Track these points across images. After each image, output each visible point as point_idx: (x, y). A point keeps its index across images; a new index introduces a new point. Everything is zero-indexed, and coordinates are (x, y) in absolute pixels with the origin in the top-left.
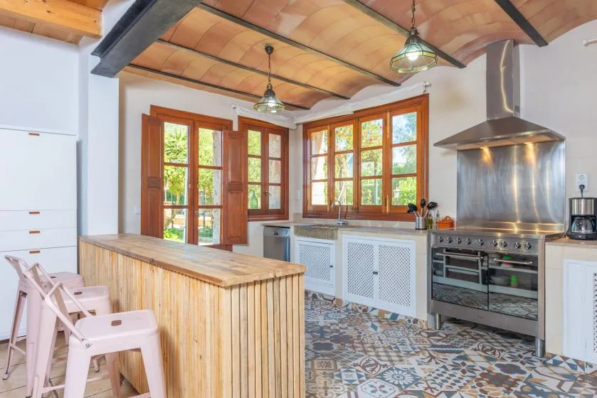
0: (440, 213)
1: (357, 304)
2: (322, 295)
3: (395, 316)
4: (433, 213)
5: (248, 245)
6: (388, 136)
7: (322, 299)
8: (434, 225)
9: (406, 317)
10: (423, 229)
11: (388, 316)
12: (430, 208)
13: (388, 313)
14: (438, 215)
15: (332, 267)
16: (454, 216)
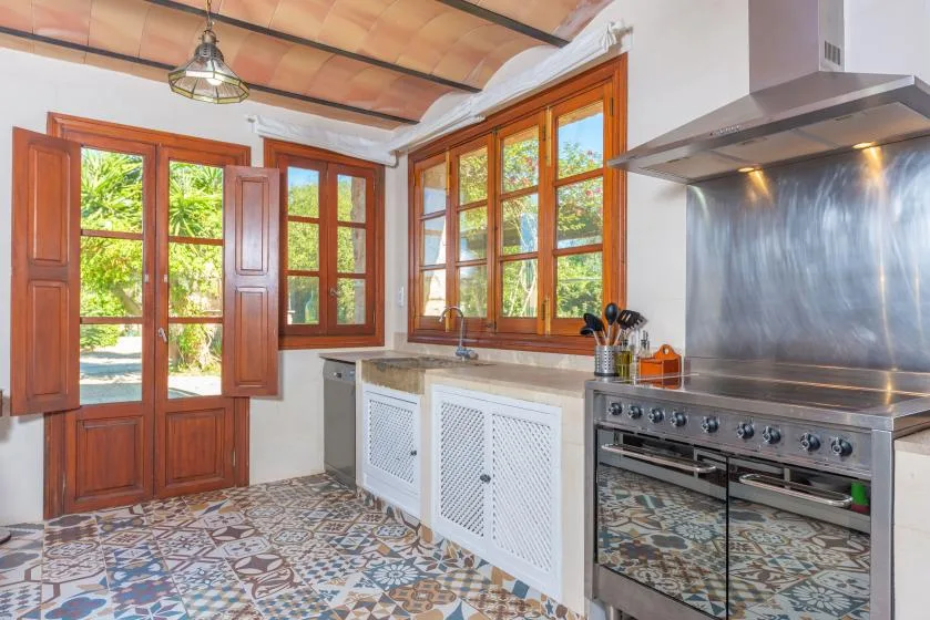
0: (650, 339)
1: (455, 545)
2: (401, 513)
3: (521, 589)
4: (634, 337)
5: (281, 398)
6: (549, 162)
7: (400, 521)
8: (634, 365)
9: (544, 597)
10: (609, 375)
11: (509, 586)
12: (626, 325)
13: (510, 578)
14: (645, 343)
15: (414, 453)
16: (680, 346)
